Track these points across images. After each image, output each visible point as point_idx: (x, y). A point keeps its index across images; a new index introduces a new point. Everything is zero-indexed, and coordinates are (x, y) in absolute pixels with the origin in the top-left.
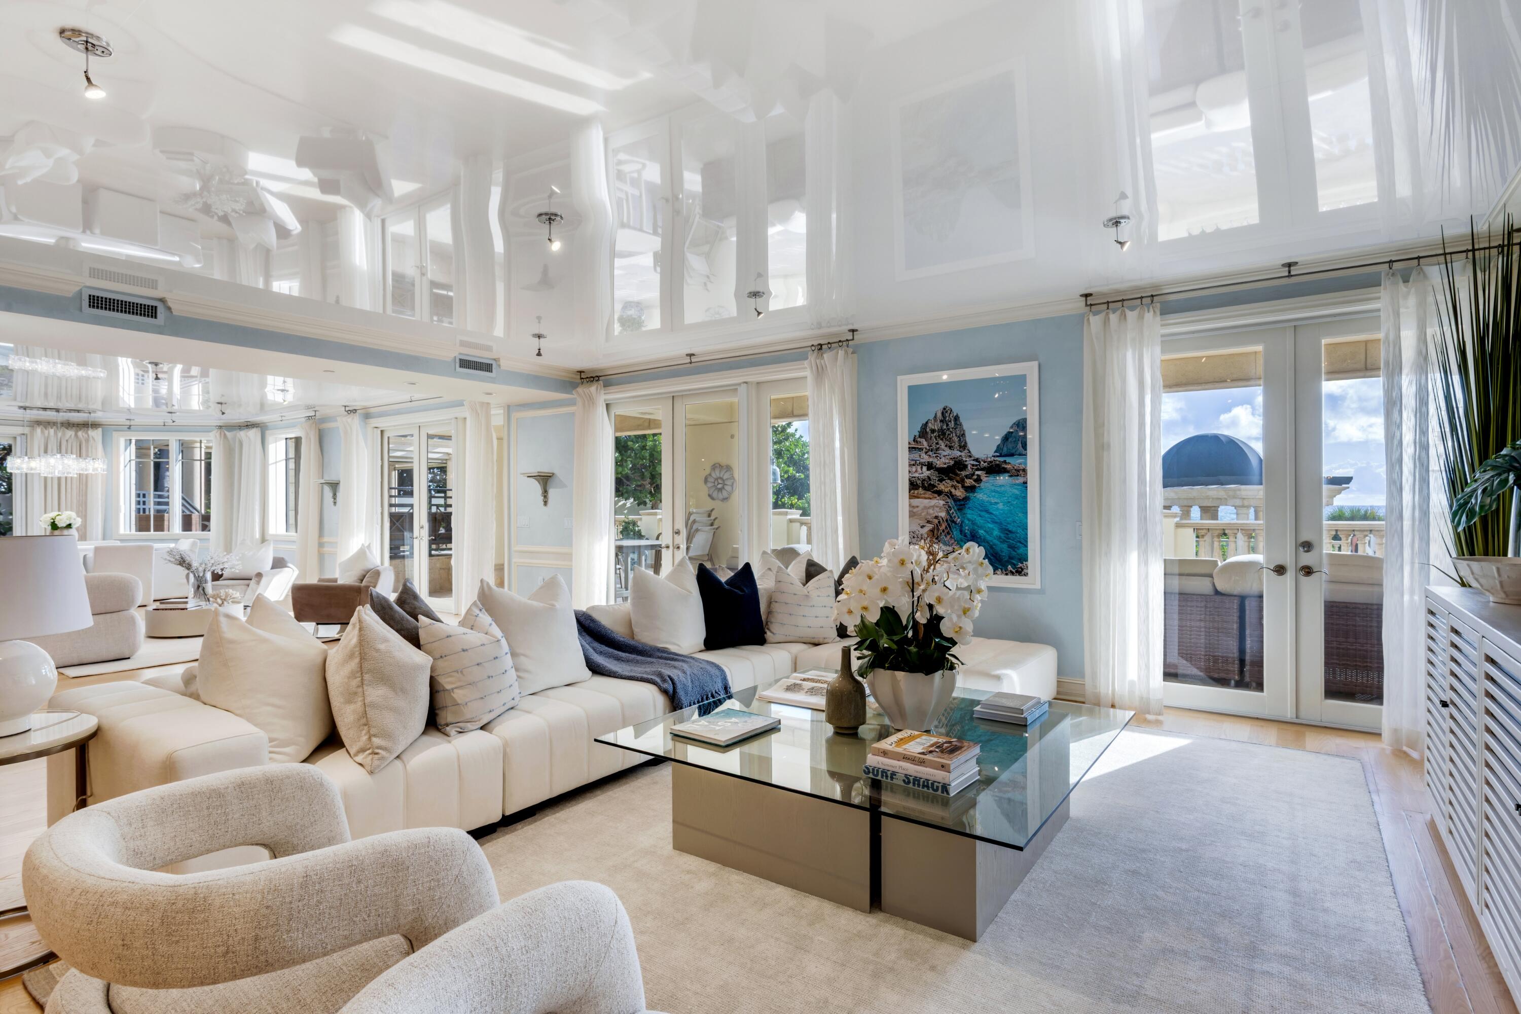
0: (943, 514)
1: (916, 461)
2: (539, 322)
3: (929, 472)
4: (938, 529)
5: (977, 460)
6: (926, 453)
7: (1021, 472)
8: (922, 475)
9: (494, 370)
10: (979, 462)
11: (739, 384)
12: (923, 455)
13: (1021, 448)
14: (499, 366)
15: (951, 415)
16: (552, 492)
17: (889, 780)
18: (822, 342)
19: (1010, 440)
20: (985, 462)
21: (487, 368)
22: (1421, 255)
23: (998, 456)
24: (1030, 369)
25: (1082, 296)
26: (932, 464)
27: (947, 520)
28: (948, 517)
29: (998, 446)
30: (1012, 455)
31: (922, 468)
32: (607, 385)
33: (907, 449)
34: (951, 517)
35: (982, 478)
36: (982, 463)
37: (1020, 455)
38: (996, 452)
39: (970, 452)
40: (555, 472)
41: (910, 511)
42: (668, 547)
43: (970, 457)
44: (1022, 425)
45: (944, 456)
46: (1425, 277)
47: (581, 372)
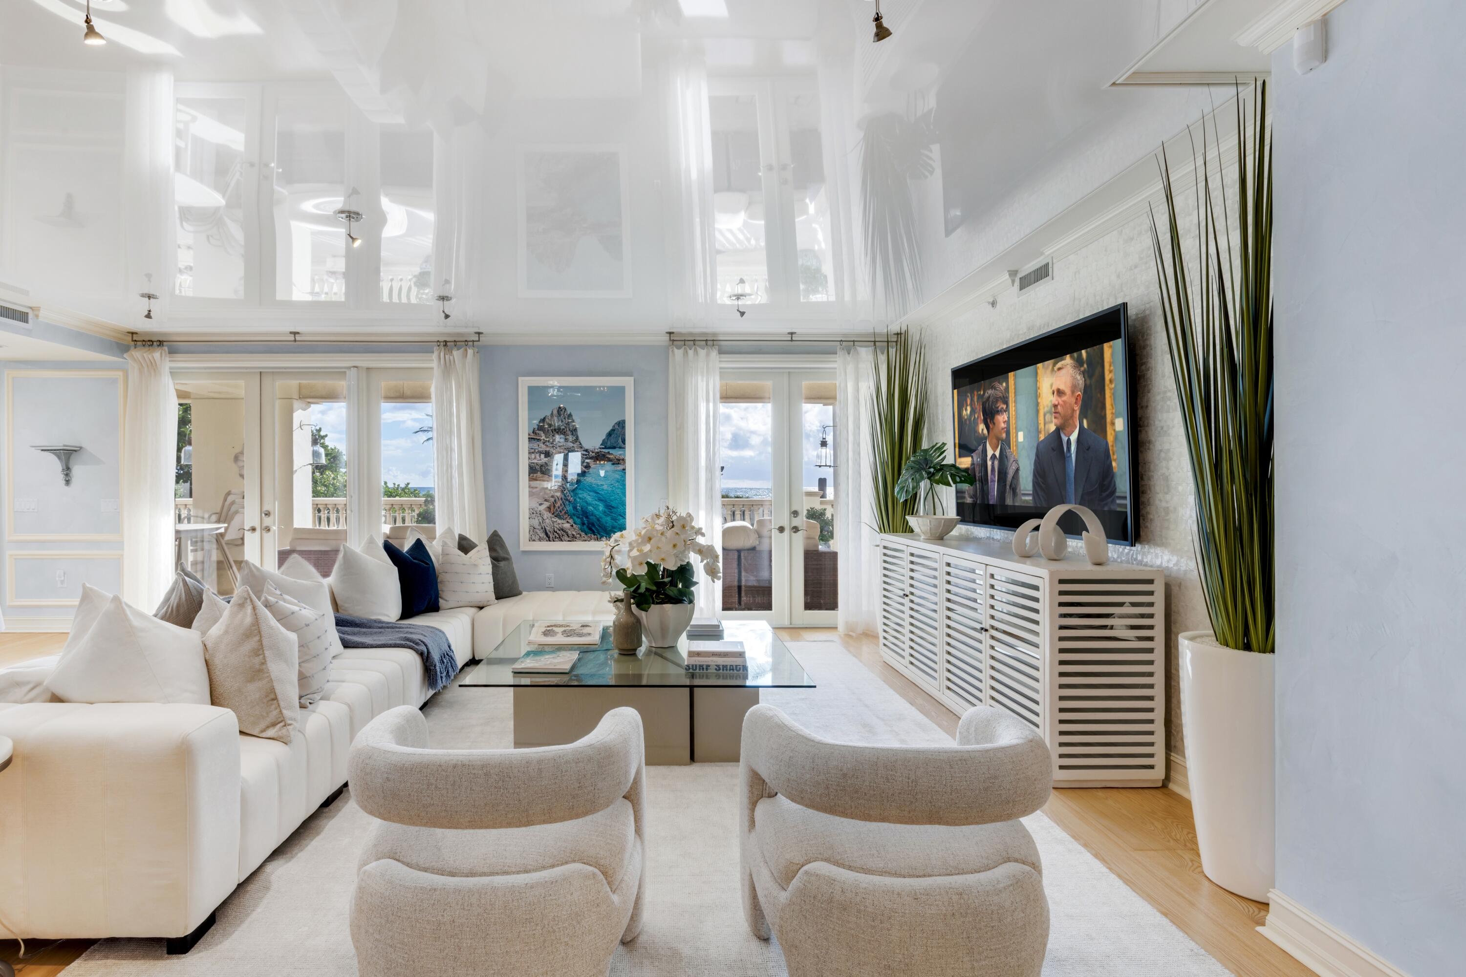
0: (559, 494)
1: (535, 449)
2: (150, 281)
3: (546, 459)
4: (554, 506)
5: (586, 450)
6: (544, 443)
7: (620, 461)
8: (540, 462)
9: (30, 321)
10: (589, 452)
11: (349, 368)
12: (541, 445)
13: (621, 443)
14: (37, 316)
15: (566, 413)
16: (77, 470)
17: (705, 671)
18: (447, 339)
19: (612, 436)
20: (593, 453)
21: (23, 317)
22: (855, 339)
23: (603, 448)
24: (627, 382)
25: (667, 333)
26: (549, 452)
27: (561, 499)
28: (563, 496)
29: (604, 441)
30: (614, 448)
31: (540, 455)
32: (172, 351)
33: (527, 440)
34: (565, 496)
35: (590, 465)
36: (591, 453)
37: (620, 448)
38: (602, 445)
39: (581, 444)
40: (83, 446)
41: (529, 491)
42: (253, 529)
43: (581, 448)
44: (621, 424)
45: (559, 446)
46: (858, 353)
47: (133, 333)
